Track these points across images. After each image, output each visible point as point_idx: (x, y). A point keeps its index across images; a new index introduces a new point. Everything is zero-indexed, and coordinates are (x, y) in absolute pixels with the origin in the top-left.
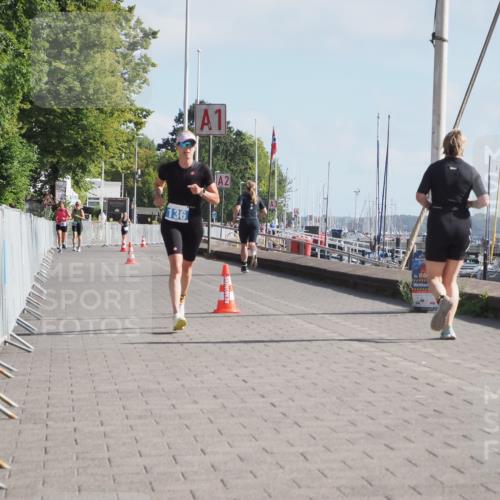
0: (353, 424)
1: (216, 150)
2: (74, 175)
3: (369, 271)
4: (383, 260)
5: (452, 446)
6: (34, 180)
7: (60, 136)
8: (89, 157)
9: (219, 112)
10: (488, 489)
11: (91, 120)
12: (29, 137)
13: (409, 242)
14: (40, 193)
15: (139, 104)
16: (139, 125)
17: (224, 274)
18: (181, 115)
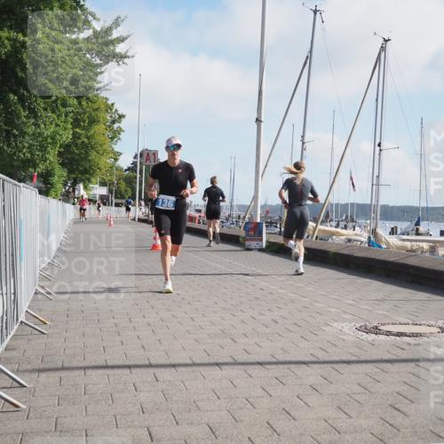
0: (216, 303)
2: (85, 183)
3: (225, 231)
4: (232, 226)
5: (263, 315)
6: (65, 185)
7: (78, 165)
8: (91, 174)
9: (154, 154)
10: (279, 335)
11: (93, 157)
12: (63, 165)
13: (244, 217)
14: (68, 192)
15: (116, 150)
16: (116, 160)
18: (136, 155)
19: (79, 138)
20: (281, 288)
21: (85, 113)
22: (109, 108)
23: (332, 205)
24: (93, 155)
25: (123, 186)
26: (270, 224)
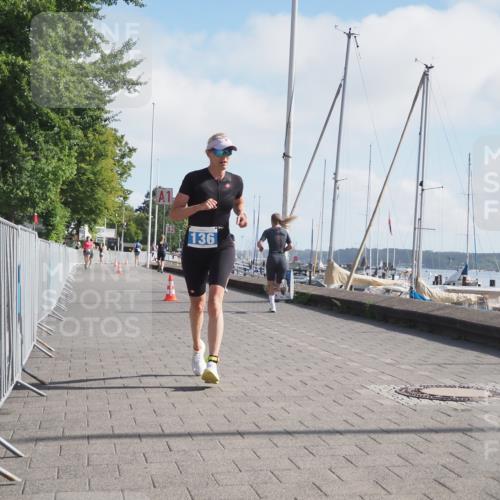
0: (238, 362)
1: (167, 213)
2: (90, 224)
3: (248, 279)
4: (256, 274)
5: (291, 375)
6: (68, 227)
7: (82, 204)
8: (98, 215)
9: (169, 192)
10: (309, 398)
12: (66, 204)
14: (71, 234)
15: (125, 187)
16: (125, 198)
17: (170, 280)
18: (148, 194)
19: (84, 174)
20: (311, 345)
21: (91, 147)
22: (119, 140)
23: (368, 250)
24: (100, 193)
25: (133, 228)
26: (299, 272)
